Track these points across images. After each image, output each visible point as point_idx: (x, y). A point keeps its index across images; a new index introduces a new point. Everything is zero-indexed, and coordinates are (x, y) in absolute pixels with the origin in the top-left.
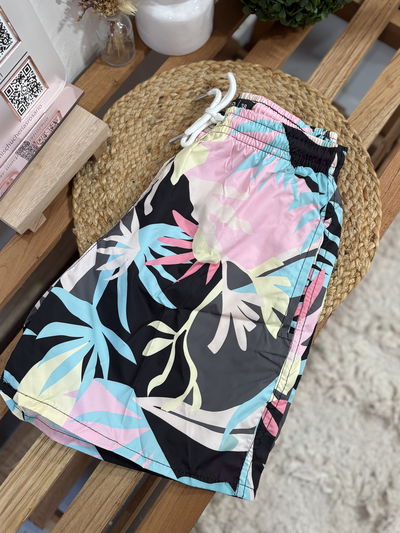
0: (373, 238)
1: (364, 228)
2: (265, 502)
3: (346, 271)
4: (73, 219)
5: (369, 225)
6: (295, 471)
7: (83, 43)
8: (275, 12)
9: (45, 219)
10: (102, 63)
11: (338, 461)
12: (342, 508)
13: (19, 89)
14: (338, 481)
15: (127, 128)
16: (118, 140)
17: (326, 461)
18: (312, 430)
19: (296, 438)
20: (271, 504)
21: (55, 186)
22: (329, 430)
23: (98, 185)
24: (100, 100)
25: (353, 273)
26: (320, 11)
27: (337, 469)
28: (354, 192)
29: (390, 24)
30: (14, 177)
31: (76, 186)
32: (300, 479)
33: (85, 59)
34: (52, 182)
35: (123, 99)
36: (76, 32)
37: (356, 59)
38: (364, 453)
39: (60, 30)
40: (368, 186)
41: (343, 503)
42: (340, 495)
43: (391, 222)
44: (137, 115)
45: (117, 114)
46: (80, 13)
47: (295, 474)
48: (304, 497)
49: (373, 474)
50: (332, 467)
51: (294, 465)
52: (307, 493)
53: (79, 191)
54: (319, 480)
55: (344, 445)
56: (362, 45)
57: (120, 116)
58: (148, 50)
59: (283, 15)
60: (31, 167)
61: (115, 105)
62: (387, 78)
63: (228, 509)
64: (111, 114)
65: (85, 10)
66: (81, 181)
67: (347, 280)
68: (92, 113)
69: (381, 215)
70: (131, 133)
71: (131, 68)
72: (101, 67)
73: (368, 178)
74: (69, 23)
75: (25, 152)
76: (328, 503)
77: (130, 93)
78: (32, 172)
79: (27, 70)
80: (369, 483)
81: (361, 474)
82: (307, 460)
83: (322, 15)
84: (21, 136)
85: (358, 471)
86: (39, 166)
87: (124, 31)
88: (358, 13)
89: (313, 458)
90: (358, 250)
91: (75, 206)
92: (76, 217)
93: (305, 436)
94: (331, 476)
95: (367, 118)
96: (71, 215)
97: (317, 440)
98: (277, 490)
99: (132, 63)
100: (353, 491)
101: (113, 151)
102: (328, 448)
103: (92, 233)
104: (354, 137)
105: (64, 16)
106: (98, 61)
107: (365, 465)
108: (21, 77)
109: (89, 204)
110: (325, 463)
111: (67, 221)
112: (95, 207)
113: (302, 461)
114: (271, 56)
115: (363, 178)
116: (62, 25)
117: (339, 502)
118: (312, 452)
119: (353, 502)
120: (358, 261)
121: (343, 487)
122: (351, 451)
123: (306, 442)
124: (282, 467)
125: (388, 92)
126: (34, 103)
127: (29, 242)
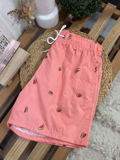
0: (110, 82)
1: (107, 79)
2: (85, 156)
3: (102, 92)
4: (20, 81)
5: (108, 78)
6: (94, 147)
7: (20, 28)
8: (76, 15)
9: (12, 81)
10: (26, 33)
11: (106, 144)
12: (108, 158)
13: (2, 45)
14: (107, 150)
15: (35, 52)
16: (32, 56)
17: (103, 144)
18: (98, 134)
19: (94, 137)
20: (87, 157)
22: (104, 134)
23: (27, 70)
24: (26, 44)
25: (104, 93)
26: (90, 13)
27: (106, 146)
28: (104, 68)
29: (114, 13)
30: (3, 69)
31: (21, 71)
32: (95, 149)
33: (21, 32)
34: (13, 71)
35: (33, 43)
37: (103, 26)
38: (114, 141)
39: (13, 25)
40: (108, 66)
42: (107, 154)
43: (115, 76)
44: (38, 48)
45: (32, 48)
46: (18, 21)
47: (94, 148)
48: (97, 155)
49: (118, 148)
50: (105, 145)
51: (93, 145)
52: (98, 153)
53: (21, 72)
54: (101, 150)
55: (108, 139)
56: (105, 21)
57: (33, 49)
58: (40, 28)
59: (79, 16)
60: (7, 67)
61: (31, 46)
62: (113, 31)
63: (74, 159)
64: (30, 48)
67: (102, 95)
68: (24, 49)
69: (112, 74)
70: (36, 54)
71: (35, 33)
72: (27, 34)
73: (108, 63)
74: (15, 23)
75: (5, 62)
76: (104, 156)
77: (35, 42)
79: (3, 39)
80: (116, 150)
81: (114, 148)
82: (97, 143)
83: (91, 15)
84: (3, 58)
85: (113, 147)
86: (9, 66)
87: (32, 23)
88: (104, 11)
90: (105, 86)
91: (21, 77)
92: (21, 80)
93: (96, 136)
94: (104, 148)
95: (107, 44)
96: (19, 79)
97: (100, 137)
98: (89, 153)
99: (35, 32)
100: (111, 153)
101: (31, 59)
102: (103, 140)
104: (103, 51)
105: (14, 22)
106: (25, 32)
107: (115, 145)
108: (2, 42)
109: (25, 76)
110: (102, 144)
111: (18, 81)
112: (26, 77)
113: (96, 144)
114: (77, 27)
115: (106, 63)
116: (13, 24)
117: (107, 156)
118: (98, 141)
119: (111, 156)
120: (105, 89)
121: (108, 152)
122: (111, 140)
123: (97, 138)
124: (90, 146)
125: (114, 35)
126: (6, 48)
127: (8, 88)
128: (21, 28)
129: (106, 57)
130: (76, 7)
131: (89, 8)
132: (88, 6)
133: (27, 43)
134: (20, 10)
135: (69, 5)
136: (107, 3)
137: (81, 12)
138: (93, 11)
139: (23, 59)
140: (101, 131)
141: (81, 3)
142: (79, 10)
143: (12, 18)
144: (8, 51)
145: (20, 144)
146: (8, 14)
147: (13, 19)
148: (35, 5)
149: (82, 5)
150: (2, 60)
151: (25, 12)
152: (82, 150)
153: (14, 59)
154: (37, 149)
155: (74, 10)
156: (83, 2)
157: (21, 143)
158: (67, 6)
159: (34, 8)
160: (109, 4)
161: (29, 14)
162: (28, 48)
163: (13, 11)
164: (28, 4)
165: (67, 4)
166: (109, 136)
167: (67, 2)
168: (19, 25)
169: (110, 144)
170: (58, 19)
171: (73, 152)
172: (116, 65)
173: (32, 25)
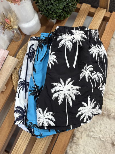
2: (85, 145)
6: (92, 135)
9: (6, 87)
11: (104, 131)
12: (107, 144)
14: (105, 136)
17: (100, 131)
18: (96, 123)
19: (91, 126)
20: (87, 145)
22: (100, 122)
26: (67, 15)
27: (104, 133)
29: (89, 12)
31: (13, 76)
32: (94, 137)
34: (5, 77)
35: (21, 50)
38: (111, 127)
41: (107, 142)
42: (106, 140)
46: (3, 32)
48: (96, 142)
50: (102, 132)
51: (92, 134)
52: (96, 140)
53: (14, 77)
54: (100, 137)
55: (105, 126)
57: (21, 55)
58: (25, 35)
59: (58, 18)
61: (19, 52)
63: (75, 148)
64: (19, 55)
65: (4, 31)
66: (14, 75)
68: (13, 56)
71: (22, 41)
72: (14, 42)
76: (103, 143)
77: (22, 48)
80: (114, 135)
81: (111, 133)
85: (110, 133)
87: (17, 32)
89: (97, 131)
91: (13, 82)
93: (94, 125)
94: (103, 135)
96: (13, 84)
98: (88, 141)
99: (21, 39)
100: (109, 138)
102: (100, 127)
106: (12, 41)
107: (112, 131)
110: (100, 132)
111: (12, 87)
113: (94, 132)
117: (106, 142)
118: (96, 129)
119: (110, 142)
121: (106, 138)
122: (107, 127)
123: (94, 126)
124: (88, 135)
127: (3, 94)
128: (8, 38)
130: (53, 12)
131: (65, 11)
132: (64, 9)
133: (15, 50)
134: (4, 22)
135: (47, 11)
137: (58, 15)
138: (69, 12)
139: (13, 65)
140: (98, 120)
141: (56, 7)
142: (56, 13)
148: (16, 15)
149: (58, 9)
151: (8, 23)
152: (82, 140)
155: (52, 14)
156: (58, 6)
157: (22, 142)
158: (45, 11)
159: (16, 18)
160: (84, 4)
161: (12, 24)
162: (17, 54)
164: (9, 16)
165: (45, 10)
166: (106, 123)
167: (44, 8)
168: (6, 36)
169: (108, 130)
170: (40, 25)
171: (73, 142)
173: (18, 34)
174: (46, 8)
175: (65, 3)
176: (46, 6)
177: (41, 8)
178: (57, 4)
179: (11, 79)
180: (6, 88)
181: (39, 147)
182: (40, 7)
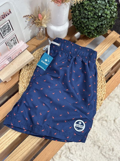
0: (102, 100)
4: (19, 80)
5: (101, 96)
7: (31, 33)
8: (84, 33)
13: (11, 43)
21: (16, 70)
23: (28, 72)
24: (33, 48)
26: (97, 35)
29: (116, 41)
30: (5, 66)
31: (22, 71)
34: (15, 69)
36: (29, 30)
37: (105, 49)
39: (25, 29)
40: (103, 85)
46: (31, 25)
53: (22, 72)
58: (49, 37)
59: (86, 34)
60: (10, 64)
61: (37, 51)
62: (113, 55)
65: (33, 24)
66: (23, 70)
68: (30, 52)
69: (105, 94)
72: (35, 39)
73: (103, 82)
74: (27, 27)
75: (9, 60)
78: (10, 66)
79: (14, 38)
83: (97, 36)
84: (9, 55)
86: (12, 64)
87: (43, 31)
88: (108, 36)
91: (20, 76)
92: (20, 80)
95: (106, 66)
96: (19, 79)
103: (24, 85)
104: (101, 70)
105: (27, 25)
108: (12, 40)
109: (24, 77)
111: (17, 80)
112: (26, 78)
115: (102, 82)
116: (26, 27)
125: (113, 59)
126: (14, 47)
127: (5, 84)
129: (103, 77)
130: (85, 26)
132: (96, 28)
134: (35, 16)
135: (80, 23)
136: (112, 31)
137: (88, 31)
138: (99, 33)
139: (27, 61)
141: (91, 23)
142: (87, 29)
143: (26, 21)
144: (15, 50)
145: (4, 141)
146: (24, 16)
147: (27, 23)
148: (50, 15)
149: (92, 26)
150: (7, 57)
151: (39, 18)
153: (18, 59)
154: (20, 150)
155: (83, 28)
156: (93, 23)
158: (78, 23)
159: (49, 17)
160: (114, 32)
161: (43, 21)
162: (34, 52)
163: (29, 16)
164: (44, 12)
167: (79, 20)
168: (31, 31)
172: (110, 86)
173: (43, 33)
174: (80, 20)
175: (101, 23)
176: (82, 18)
177: (76, 18)
178: (93, 21)
179: (20, 73)
180: (11, 80)
181: (21, 151)
182: (75, 16)
